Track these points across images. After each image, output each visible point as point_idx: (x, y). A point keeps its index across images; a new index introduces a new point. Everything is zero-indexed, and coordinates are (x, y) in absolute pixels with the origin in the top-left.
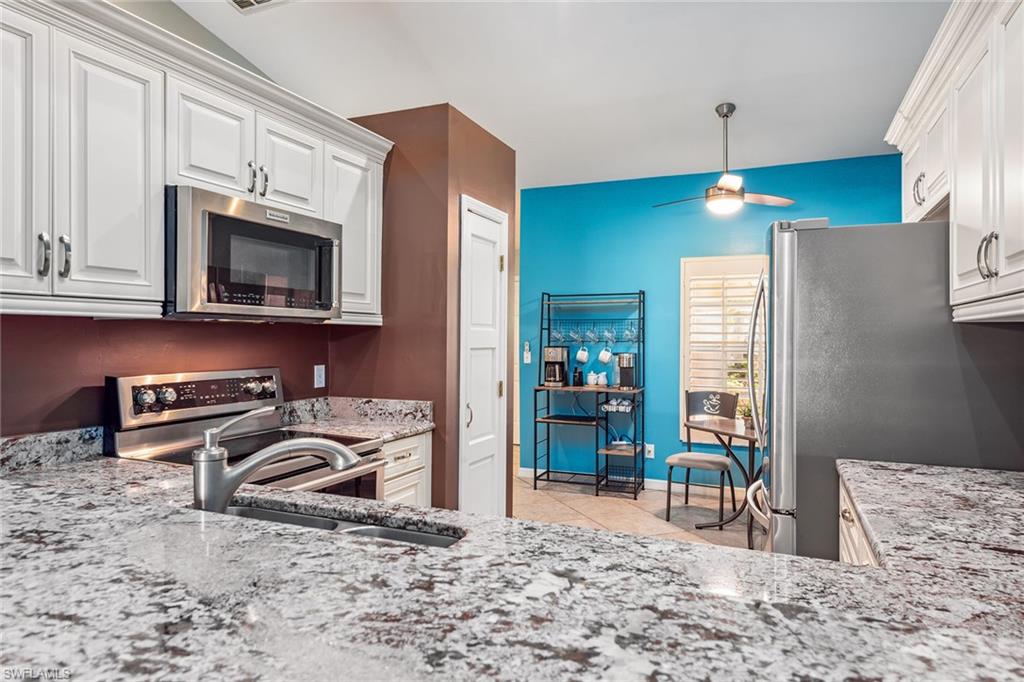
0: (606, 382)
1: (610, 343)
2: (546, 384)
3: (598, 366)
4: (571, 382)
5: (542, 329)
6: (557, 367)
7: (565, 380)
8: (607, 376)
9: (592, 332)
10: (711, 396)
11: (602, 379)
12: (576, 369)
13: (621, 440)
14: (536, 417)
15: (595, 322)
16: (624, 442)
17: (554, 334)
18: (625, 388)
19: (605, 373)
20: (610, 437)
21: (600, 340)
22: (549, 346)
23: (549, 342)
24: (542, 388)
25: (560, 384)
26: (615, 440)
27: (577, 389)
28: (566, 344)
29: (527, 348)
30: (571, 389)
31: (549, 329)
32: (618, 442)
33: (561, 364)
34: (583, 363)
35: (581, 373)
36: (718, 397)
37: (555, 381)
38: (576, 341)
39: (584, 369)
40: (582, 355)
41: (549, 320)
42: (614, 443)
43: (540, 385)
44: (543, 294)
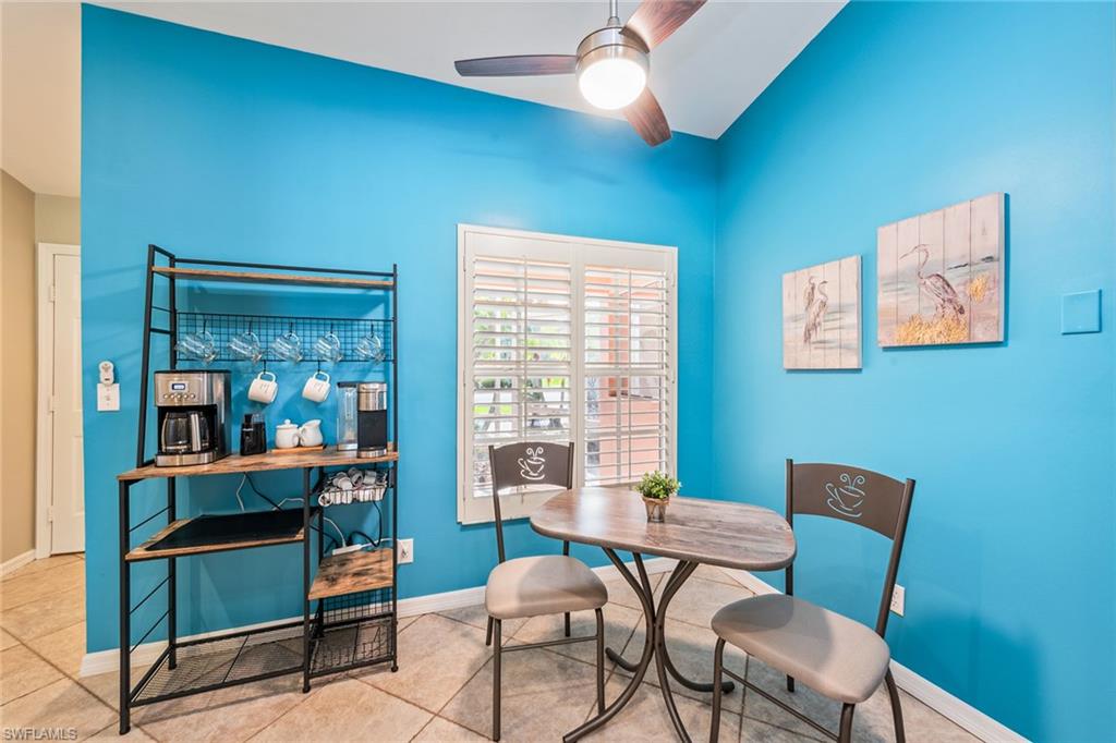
0: (319, 439)
1: (329, 364)
2: (161, 460)
3: (301, 409)
4: (236, 446)
5: (149, 330)
6: (195, 418)
7: (216, 444)
8: (321, 427)
9: (288, 340)
10: (530, 451)
11: (311, 433)
12: (248, 418)
13: (350, 543)
14: (125, 545)
15: (293, 323)
16: (358, 547)
17: (187, 343)
18: (371, 454)
19: (318, 422)
20: (327, 541)
21: (305, 357)
22: (173, 371)
23: (174, 360)
24: (151, 470)
25: (205, 457)
26: (339, 546)
27: (251, 463)
28: (224, 366)
29: (106, 374)
30: (235, 464)
31: (173, 334)
32: (345, 549)
33: (209, 412)
34: (263, 405)
35: (260, 427)
36: (540, 450)
37: (189, 452)
38: (245, 359)
39: (268, 418)
40: (262, 388)
41: (173, 312)
42: (335, 552)
43: (142, 464)
44: (153, 249)
